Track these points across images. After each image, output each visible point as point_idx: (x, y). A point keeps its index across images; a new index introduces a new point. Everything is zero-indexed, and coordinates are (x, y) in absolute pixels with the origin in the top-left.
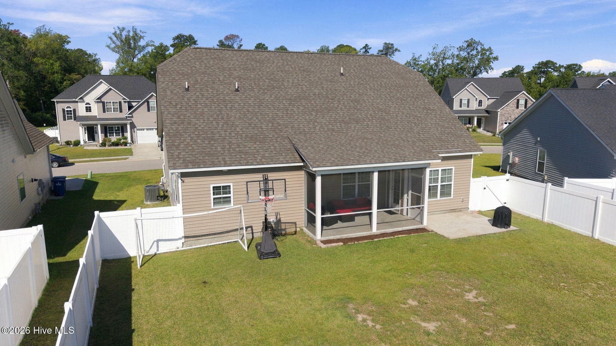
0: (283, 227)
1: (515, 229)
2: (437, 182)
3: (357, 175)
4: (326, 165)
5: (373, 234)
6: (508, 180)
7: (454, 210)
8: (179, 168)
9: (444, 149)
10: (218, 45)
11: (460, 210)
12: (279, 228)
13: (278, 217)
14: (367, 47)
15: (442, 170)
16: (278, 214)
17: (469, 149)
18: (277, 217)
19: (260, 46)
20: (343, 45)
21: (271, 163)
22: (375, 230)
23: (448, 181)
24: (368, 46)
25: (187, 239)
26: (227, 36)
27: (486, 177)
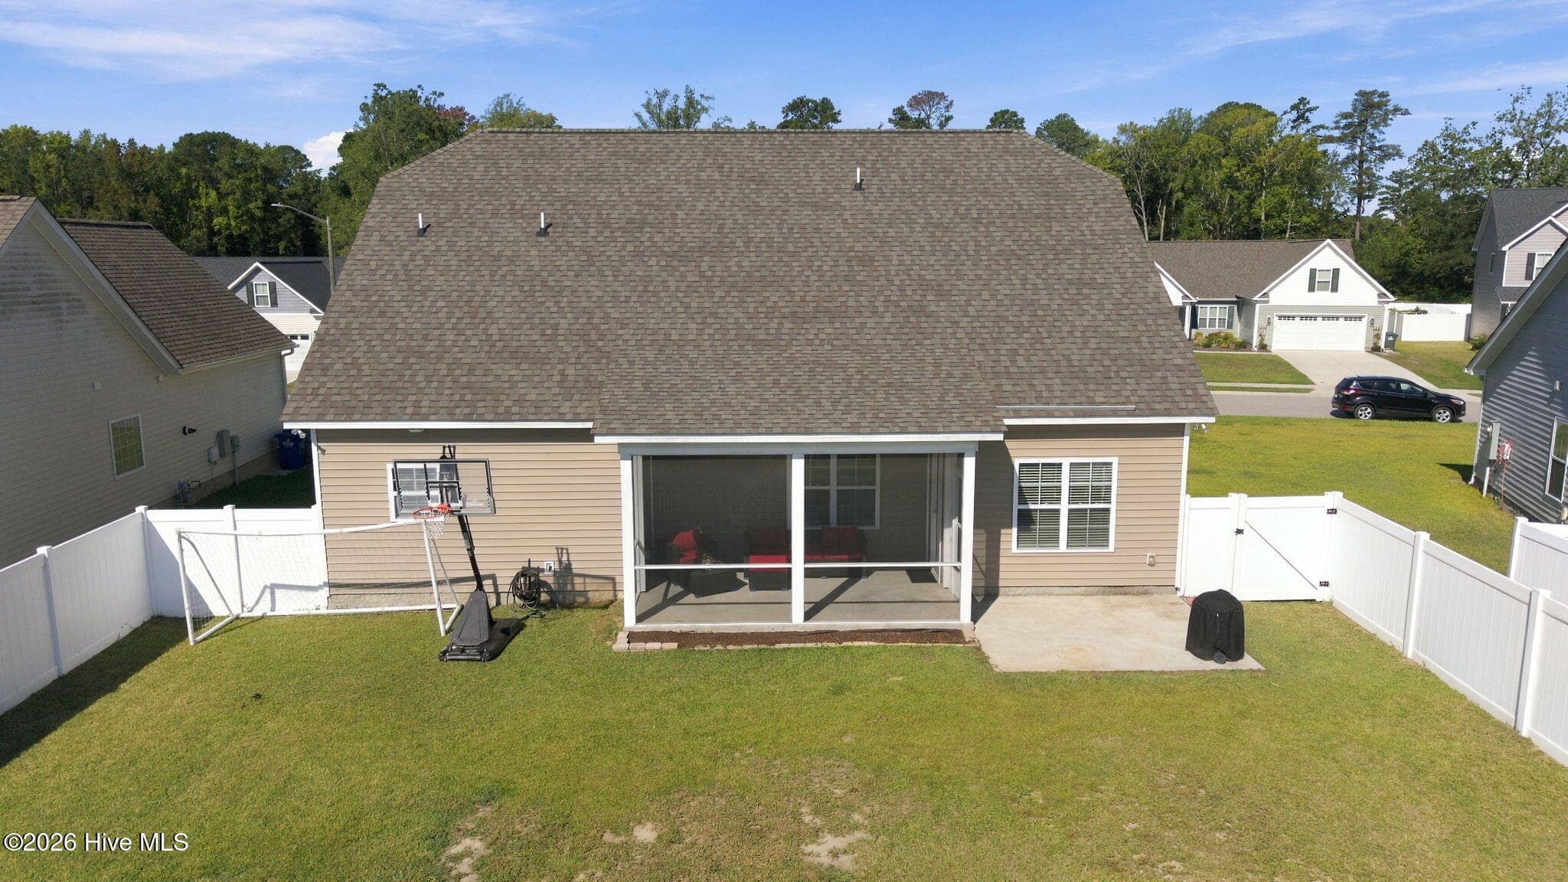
0: (578, 588)
1: (1255, 668)
2: (1058, 500)
3: (833, 462)
4: (636, 431)
5: (792, 630)
6: (1333, 511)
7: (1121, 589)
8: (305, 417)
9: (1075, 404)
10: (890, 120)
11: (1144, 591)
12: (569, 588)
13: (565, 558)
14: (1305, 105)
15: (1072, 464)
16: (565, 551)
17: (1168, 405)
18: (560, 562)
19: (1003, 117)
20: (1237, 104)
21: (531, 417)
22: (797, 618)
23: (1095, 499)
24: (1308, 103)
25: (334, 591)
26: (914, 97)
27: (1244, 496)
